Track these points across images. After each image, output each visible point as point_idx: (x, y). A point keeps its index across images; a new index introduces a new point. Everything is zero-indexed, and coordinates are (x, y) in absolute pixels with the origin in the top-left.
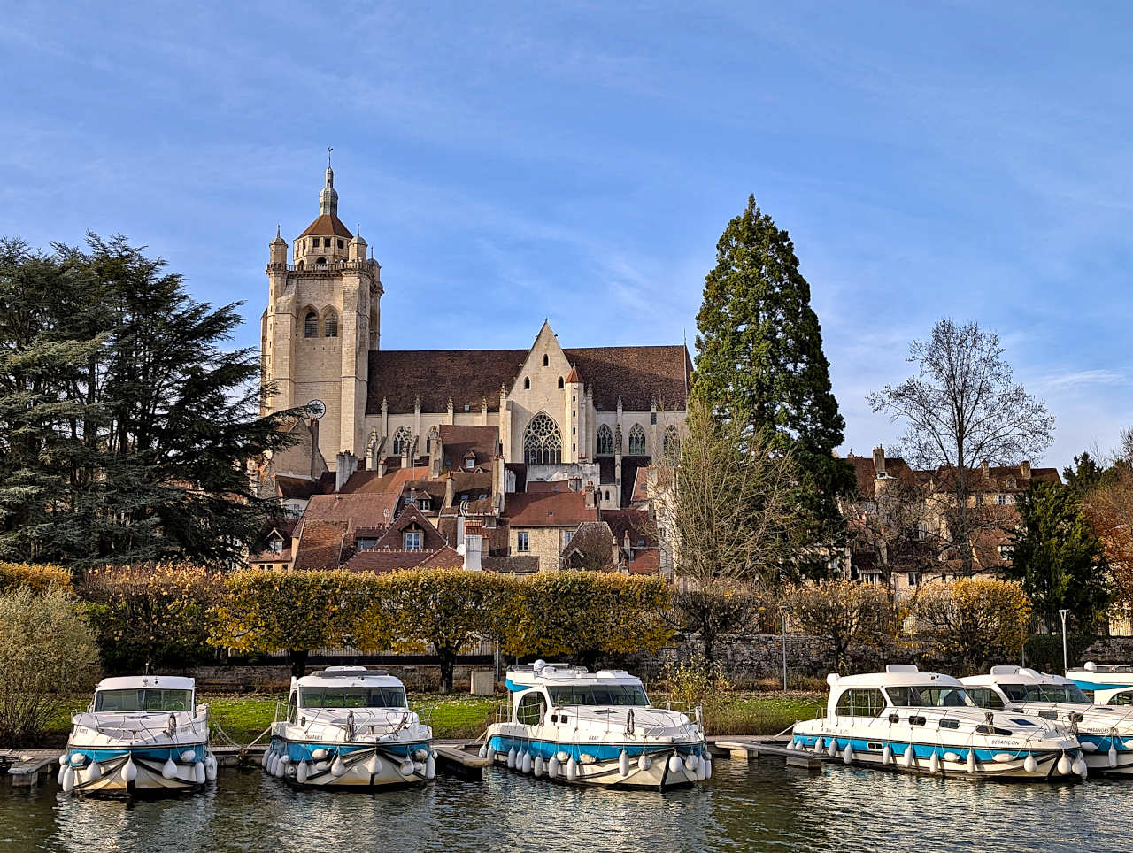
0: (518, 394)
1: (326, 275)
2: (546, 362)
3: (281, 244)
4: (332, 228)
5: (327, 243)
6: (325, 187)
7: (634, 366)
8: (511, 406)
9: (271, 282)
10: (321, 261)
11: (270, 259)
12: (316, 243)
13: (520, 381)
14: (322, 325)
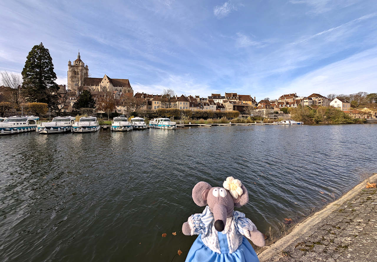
0: (101, 84)
1: (77, 66)
2: (105, 80)
3: (70, 62)
4: (79, 60)
5: (77, 62)
6: (78, 54)
7: (121, 81)
8: (100, 85)
9: (68, 67)
10: (77, 65)
11: (68, 64)
12: (76, 62)
13: (102, 82)
14: (77, 73)
